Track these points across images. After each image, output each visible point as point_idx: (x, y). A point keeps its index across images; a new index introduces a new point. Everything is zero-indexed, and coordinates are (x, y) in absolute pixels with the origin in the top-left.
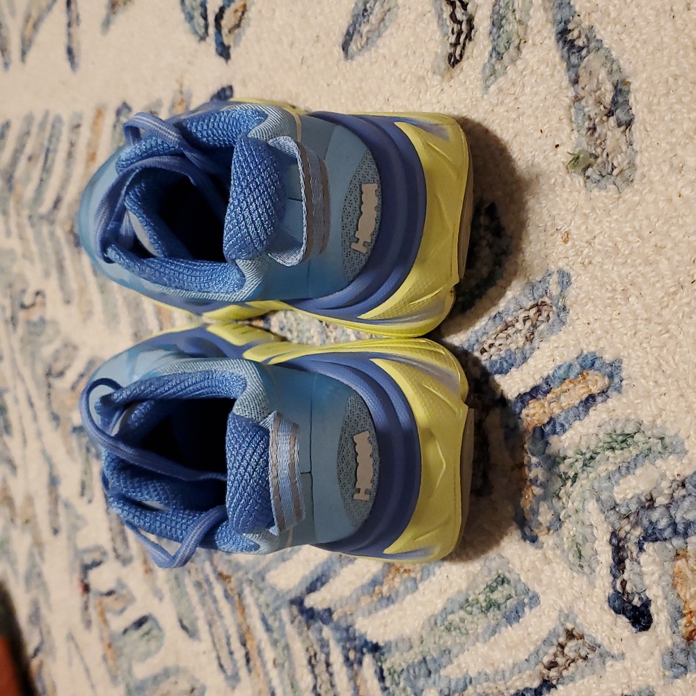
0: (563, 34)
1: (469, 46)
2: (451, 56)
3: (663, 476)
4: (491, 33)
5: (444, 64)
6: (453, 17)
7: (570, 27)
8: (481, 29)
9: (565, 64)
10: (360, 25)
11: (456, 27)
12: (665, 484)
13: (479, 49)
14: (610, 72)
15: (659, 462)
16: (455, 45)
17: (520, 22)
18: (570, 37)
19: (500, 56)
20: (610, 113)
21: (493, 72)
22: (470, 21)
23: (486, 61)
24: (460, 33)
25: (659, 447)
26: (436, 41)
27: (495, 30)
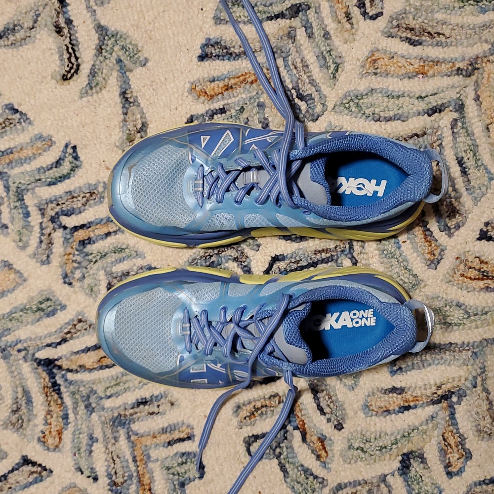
0: (123, 94)
1: (75, 76)
2: (64, 75)
3: (135, 265)
4: (89, 76)
5: (59, 77)
6: (69, 59)
7: (127, 92)
8: (83, 72)
9: (122, 105)
10: (9, 34)
11: (70, 65)
12: (135, 268)
13: (81, 80)
14: (141, 117)
15: (134, 260)
16: (69, 72)
17: (104, 79)
18: (126, 96)
19: (91, 88)
20: (139, 132)
21: (87, 92)
22: (78, 66)
23: (84, 86)
24: (71, 68)
25: (135, 255)
26: (56, 64)
27: (91, 77)
